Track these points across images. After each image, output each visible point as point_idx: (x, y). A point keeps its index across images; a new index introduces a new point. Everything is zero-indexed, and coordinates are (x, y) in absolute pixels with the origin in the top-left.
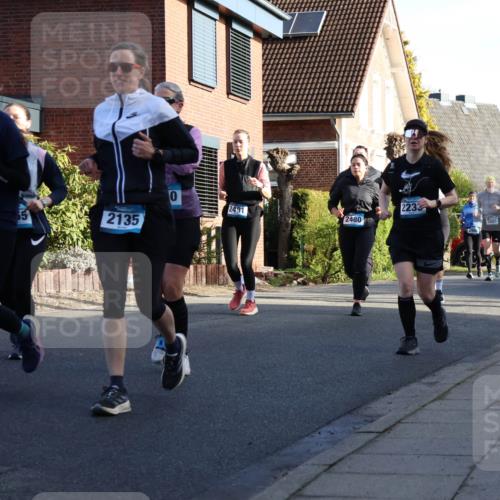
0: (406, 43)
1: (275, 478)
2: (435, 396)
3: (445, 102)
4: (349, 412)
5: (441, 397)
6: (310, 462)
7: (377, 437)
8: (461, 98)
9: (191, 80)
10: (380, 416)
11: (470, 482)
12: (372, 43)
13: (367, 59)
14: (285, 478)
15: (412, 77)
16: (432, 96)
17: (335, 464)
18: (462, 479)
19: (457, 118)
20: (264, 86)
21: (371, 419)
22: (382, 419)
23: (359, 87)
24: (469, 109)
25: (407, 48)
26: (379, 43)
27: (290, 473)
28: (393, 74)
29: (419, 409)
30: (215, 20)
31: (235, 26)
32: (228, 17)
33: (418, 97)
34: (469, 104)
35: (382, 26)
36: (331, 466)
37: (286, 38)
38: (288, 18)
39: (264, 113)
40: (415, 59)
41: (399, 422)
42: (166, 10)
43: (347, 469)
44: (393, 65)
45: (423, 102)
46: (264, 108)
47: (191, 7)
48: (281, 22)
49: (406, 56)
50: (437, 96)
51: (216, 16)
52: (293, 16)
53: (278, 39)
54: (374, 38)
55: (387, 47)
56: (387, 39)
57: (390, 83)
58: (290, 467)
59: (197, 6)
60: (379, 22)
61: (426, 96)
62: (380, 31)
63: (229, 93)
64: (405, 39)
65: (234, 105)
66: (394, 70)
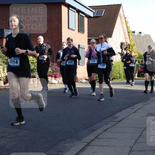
0: (126, 18)
1: (91, 133)
2: (133, 112)
3: (136, 34)
4: (110, 116)
5: (134, 112)
6: (100, 129)
7: (118, 123)
8: (140, 33)
9: (69, 28)
10: (118, 117)
11: (142, 135)
12: (117, 18)
13: (115, 22)
14: (93, 133)
15: (127, 27)
16: (133, 32)
17: (106, 130)
18: (140, 134)
19: (139, 38)
20: (88, 30)
21: (116, 118)
22: (119, 118)
23: (113, 30)
24: (142, 36)
25: (126, 19)
26: (119, 18)
27: (95, 132)
28: (122, 26)
29: (129, 115)
30: (75, 12)
31: (80, 14)
32: (79, 11)
33: (129, 32)
34: (142, 34)
35: (119, 13)
36: (105, 130)
37: (94, 17)
38: (94, 11)
39: (88, 37)
40: (128, 22)
41: (123, 119)
42: (62, 9)
43: (110, 131)
44: (122, 24)
45: (130, 34)
46: (88, 35)
47: (69, 9)
48: (93, 13)
49: (126, 21)
50: (134, 32)
51: (75, 11)
52: (96, 11)
53: (92, 17)
54: (117, 17)
55: (121, 19)
56: (121, 17)
57: (121, 29)
58: (94, 130)
59: (70, 8)
60: (118, 13)
61: (131, 32)
62: (119, 15)
63: (79, 31)
64: (125, 17)
65: (80, 35)
66: (122, 25)
